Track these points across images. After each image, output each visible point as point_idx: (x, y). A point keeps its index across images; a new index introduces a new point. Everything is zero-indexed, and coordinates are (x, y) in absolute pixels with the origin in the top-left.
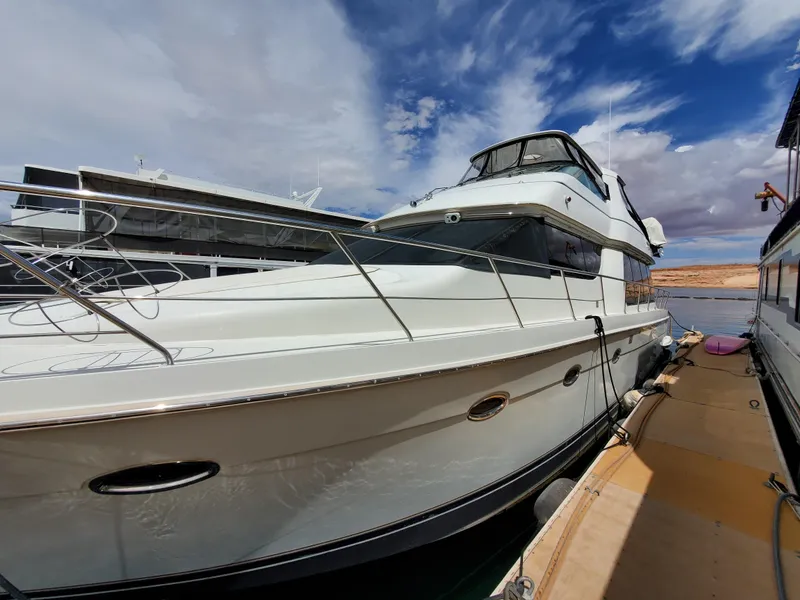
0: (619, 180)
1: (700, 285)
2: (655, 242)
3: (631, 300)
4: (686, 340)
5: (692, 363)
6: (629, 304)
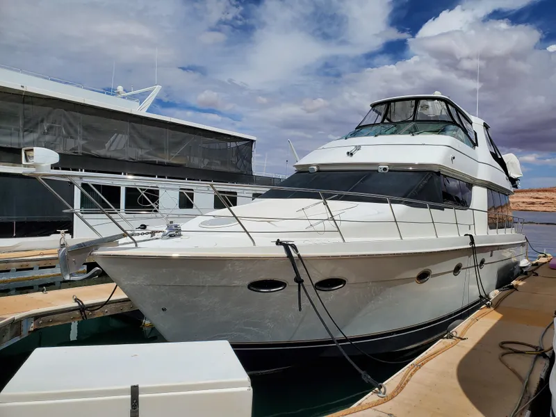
0: (486, 126)
2: (514, 175)
3: (492, 225)
4: (537, 261)
5: (537, 275)
6: (491, 228)
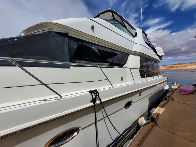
1: (180, 68)
4: (173, 87)
5: (172, 100)
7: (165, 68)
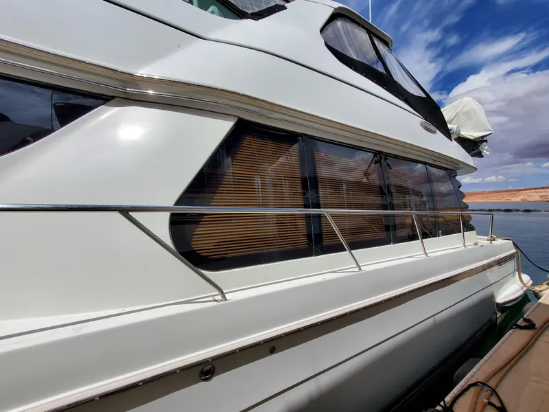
7: (539, 199)
